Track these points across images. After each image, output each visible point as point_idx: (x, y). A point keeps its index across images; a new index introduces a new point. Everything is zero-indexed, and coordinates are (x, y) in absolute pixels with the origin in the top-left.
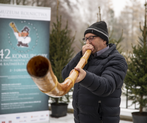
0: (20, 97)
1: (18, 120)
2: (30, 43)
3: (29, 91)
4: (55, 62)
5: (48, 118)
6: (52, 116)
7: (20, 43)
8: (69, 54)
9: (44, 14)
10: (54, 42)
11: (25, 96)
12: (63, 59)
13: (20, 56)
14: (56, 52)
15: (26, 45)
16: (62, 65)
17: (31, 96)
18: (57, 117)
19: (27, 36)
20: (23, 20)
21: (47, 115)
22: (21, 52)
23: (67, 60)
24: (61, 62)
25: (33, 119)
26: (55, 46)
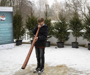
0: (2, 39)
1: (3, 47)
2: (5, 20)
3: (6, 37)
4: (16, 26)
5: (14, 46)
6: (16, 45)
7: (2, 20)
8: (21, 23)
9: (10, 9)
11: (5, 39)
12: (19, 25)
13: (2, 24)
14: (16, 22)
15: (4, 20)
16: (19, 27)
17: (7, 38)
18: (18, 45)
19: (4, 17)
20: (2, 12)
22: (2, 23)
23: (21, 25)
24: (18, 26)
25: (8, 46)
26: (16, 20)
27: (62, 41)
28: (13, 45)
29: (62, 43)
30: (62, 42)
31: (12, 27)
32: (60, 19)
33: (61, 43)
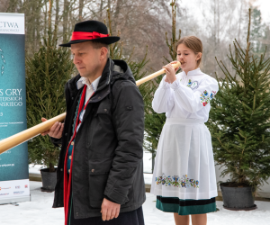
4: (41, 103)
5: (27, 192)
10: (40, 68)
12: (53, 96)
21: (26, 187)
24: (49, 101)
26: (42, 76)
27: (248, 178)
28: (22, 188)
29: (245, 189)
30: (245, 184)
31: (20, 104)
32: (239, 72)
33: (239, 189)
